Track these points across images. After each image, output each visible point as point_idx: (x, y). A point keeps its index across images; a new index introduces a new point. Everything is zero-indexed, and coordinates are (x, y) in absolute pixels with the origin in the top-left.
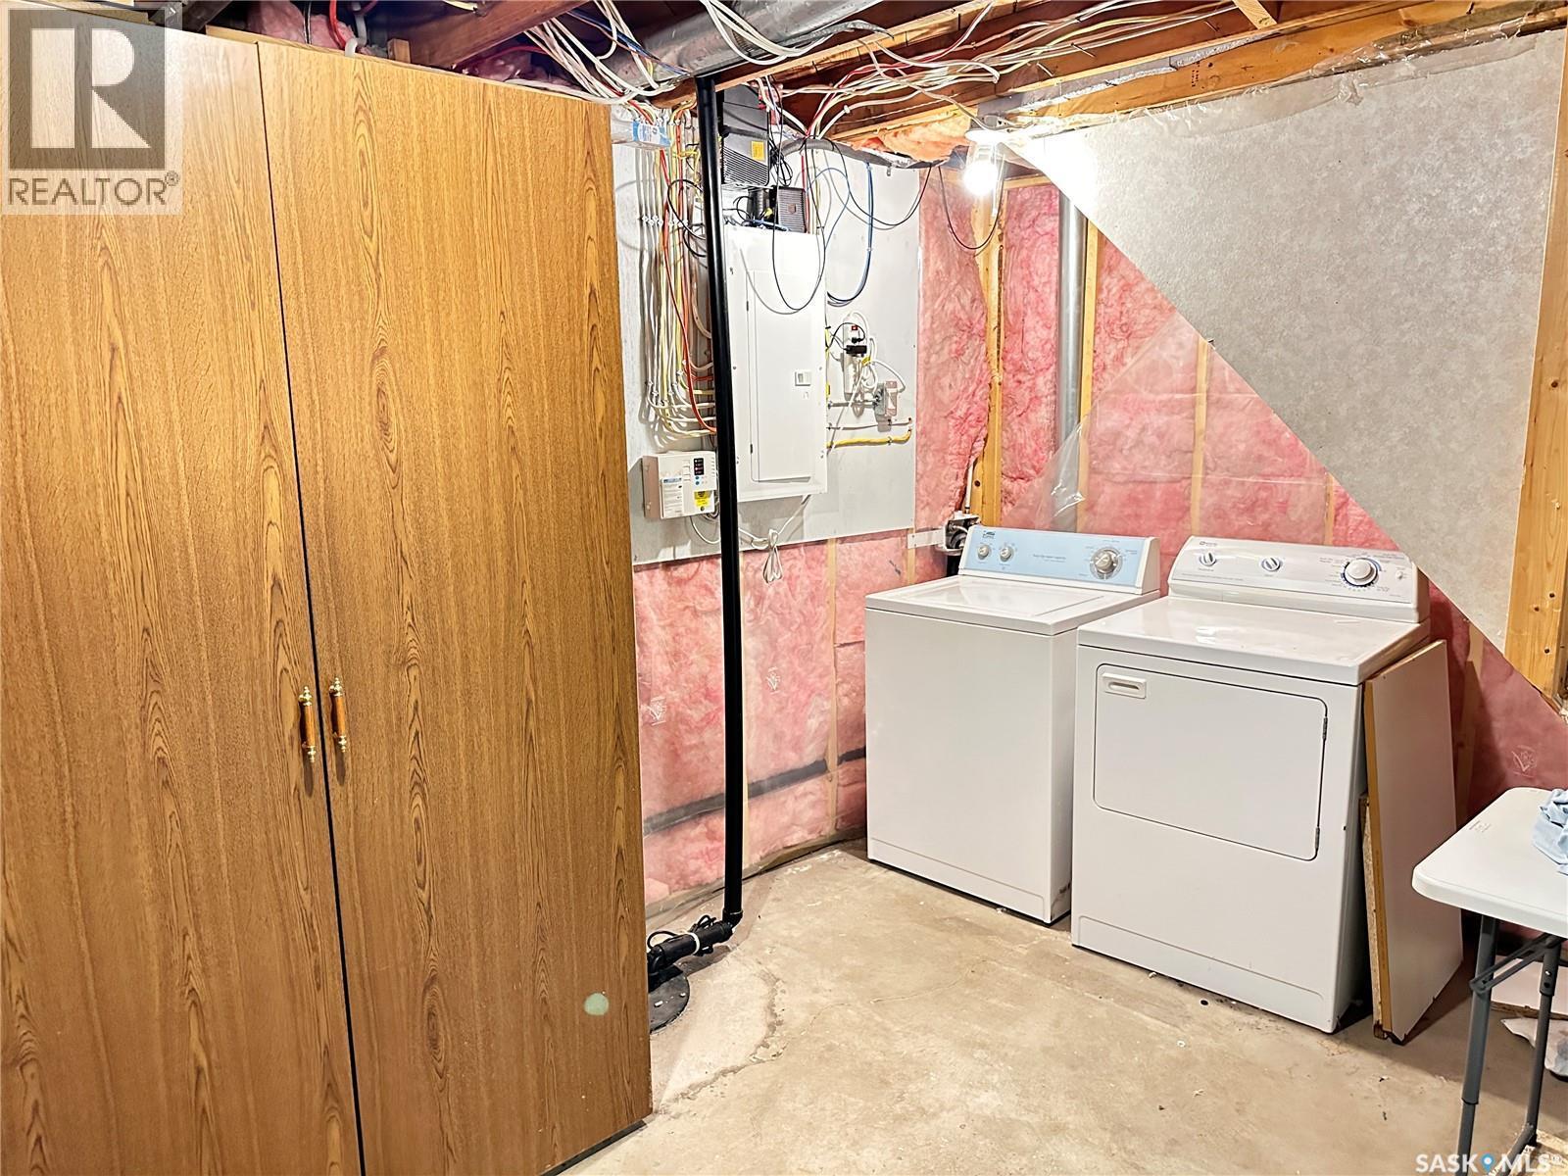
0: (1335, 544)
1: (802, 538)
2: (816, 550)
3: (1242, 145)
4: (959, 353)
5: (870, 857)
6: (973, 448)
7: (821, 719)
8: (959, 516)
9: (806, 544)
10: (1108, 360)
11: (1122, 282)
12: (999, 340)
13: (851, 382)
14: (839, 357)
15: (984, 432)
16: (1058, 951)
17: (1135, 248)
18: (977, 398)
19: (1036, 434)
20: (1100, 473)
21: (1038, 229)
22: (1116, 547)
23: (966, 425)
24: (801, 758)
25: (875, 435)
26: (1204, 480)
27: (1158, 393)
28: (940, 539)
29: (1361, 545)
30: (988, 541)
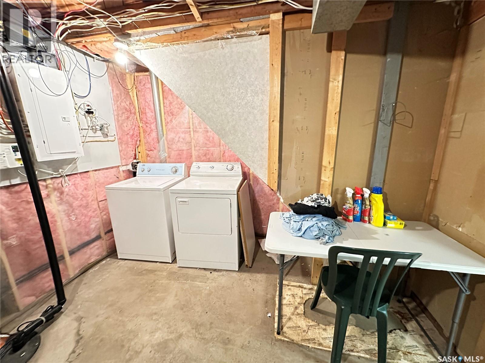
0: (223, 162)
1: (78, 171)
2: (85, 175)
3: (196, 57)
4: (128, 118)
5: (119, 258)
6: (136, 143)
7: (96, 224)
8: (135, 161)
9: (80, 173)
10: (169, 121)
11: (169, 102)
12: (139, 115)
13: (90, 122)
14: (83, 114)
15: (139, 139)
16: (174, 270)
17: (171, 85)
18: (135, 130)
19: (153, 139)
20: (170, 148)
21: (146, 87)
22: (176, 166)
23: (133, 137)
24: (90, 237)
25: (102, 139)
26: (195, 149)
27: (181, 129)
28: (130, 167)
29: (229, 161)
30: (143, 167)
